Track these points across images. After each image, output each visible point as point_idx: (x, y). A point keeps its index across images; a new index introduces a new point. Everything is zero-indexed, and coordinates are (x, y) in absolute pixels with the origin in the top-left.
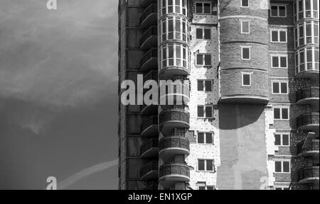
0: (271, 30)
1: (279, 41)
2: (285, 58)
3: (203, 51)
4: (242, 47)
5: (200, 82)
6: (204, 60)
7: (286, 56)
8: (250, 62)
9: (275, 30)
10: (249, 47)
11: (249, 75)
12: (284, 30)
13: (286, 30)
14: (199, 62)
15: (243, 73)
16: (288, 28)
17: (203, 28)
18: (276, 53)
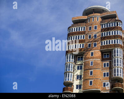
0: (104, 63)
1: (106, 67)
2: (108, 73)
3: (79, 74)
4: (90, 71)
5: (77, 86)
6: (79, 77)
7: (109, 72)
8: (92, 76)
9: (105, 63)
10: (93, 71)
11: (92, 81)
12: (108, 62)
13: (109, 62)
14: (78, 78)
15: (90, 81)
16: (109, 61)
17: (79, 66)
18: (105, 71)
